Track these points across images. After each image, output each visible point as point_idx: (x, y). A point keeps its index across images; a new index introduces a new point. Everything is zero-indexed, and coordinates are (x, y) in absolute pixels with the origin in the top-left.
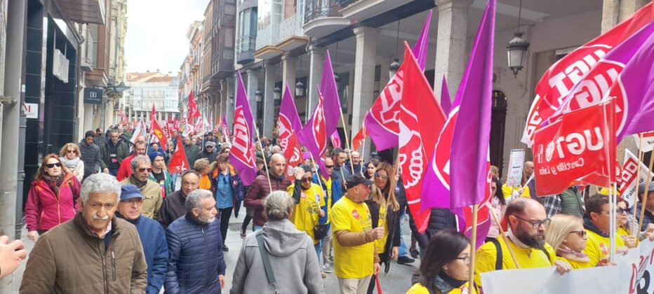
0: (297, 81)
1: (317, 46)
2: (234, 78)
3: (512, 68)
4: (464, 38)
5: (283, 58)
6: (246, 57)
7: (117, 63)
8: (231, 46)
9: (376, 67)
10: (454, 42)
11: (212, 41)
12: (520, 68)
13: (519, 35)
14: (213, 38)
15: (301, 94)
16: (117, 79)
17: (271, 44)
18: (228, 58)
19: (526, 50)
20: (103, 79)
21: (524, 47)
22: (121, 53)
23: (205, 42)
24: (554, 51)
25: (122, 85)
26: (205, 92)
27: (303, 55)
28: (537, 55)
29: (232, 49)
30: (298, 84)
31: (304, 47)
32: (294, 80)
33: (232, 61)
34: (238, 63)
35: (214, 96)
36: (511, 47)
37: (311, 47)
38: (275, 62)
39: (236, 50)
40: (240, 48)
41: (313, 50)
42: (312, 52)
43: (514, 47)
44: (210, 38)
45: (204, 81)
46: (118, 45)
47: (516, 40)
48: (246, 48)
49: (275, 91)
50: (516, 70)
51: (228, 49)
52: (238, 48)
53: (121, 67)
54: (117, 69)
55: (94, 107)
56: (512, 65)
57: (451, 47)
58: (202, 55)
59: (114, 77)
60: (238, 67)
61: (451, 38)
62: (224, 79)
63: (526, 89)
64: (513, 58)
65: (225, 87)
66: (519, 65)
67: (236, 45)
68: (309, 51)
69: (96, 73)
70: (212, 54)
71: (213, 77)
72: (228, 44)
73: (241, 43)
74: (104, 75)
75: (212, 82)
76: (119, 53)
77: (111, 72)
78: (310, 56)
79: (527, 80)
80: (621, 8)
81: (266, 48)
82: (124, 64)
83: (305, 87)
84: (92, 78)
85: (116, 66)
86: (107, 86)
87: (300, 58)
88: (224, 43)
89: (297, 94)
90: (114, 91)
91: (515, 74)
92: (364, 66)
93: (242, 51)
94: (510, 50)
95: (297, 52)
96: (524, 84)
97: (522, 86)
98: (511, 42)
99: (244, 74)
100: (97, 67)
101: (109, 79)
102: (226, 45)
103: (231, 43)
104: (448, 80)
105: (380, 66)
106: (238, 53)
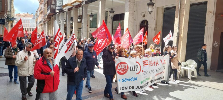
1: (85, 4)
3: (149, 12)
5: (73, 8)
6: (60, 8)
7: (11, 10)
10: (131, 3)
11: (47, 2)
12: (152, 12)
15: (80, 21)
16: (11, 16)
17: (69, 3)
18: (53, 8)
19: (153, 6)
20: (5, 16)
22: (12, 6)
23: (45, 2)
24: (163, 7)
25: (13, 18)
26: (45, 21)
28: (158, 8)
29: (55, 5)
31: (80, 4)
32: (77, 16)
33: (55, 9)
37: (83, 4)
40: (57, 4)
42: (83, 6)
45: (45, 16)
46: (11, 3)
47: (150, 2)
48: (60, 5)
49: (71, 20)
50: (150, 12)
51: (53, 5)
53: (13, 11)
54: (11, 12)
55: (2, 26)
56: (149, 11)
58: (44, 7)
59: (10, 15)
60: (57, 11)
64: (149, 9)
66: (151, 10)
67: (56, 3)
69: (2, 13)
70: (47, 7)
71: (48, 15)
74: (5, 14)
75: (47, 17)
77: (8, 13)
79: (154, 16)
81: (67, 5)
85: (11, 11)
87: (79, 8)
89: (79, 21)
90: (10, 19)
91: (150, 13)
92: (101, 11)
95: (78, 6)
97: (153, 18)
100: (2, 11)
101: (7, 16)
102: (52, 3)
103: (54, 3)
104: (129, 16)
105: (107, 12)
106: (57, 6)
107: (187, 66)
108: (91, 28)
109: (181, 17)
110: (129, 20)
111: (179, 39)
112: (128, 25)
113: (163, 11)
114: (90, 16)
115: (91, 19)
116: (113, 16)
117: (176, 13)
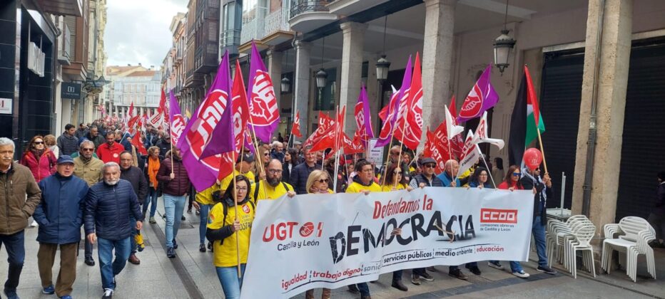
0: (283, 77)
1: (304, 41)
3: (498, 66)
4: (451, 35)
5: (269, 53)
6: (230, 51)
7: (97, 56)
8: (215, 40)
9: (364, 63)
10: (441, 39)
11: (196, 34)
12: (506, 66)
13: (506, 32)
14: (196, 32)
15: (287, 90)
16: (96, 73)
17: (255, 39)
18: (212, 52)
19: (513, 47)
20: (81, 74)
21: (511, 44)
22: (101, 46)
23: (189, 35)
24: (541, 48)
25: (102, 79)
26: (188, 87)
27: (289, 50)
28: (524, 52)
29: (217, 43)
30: (284, 79)
31: (290, 42)
32: (280, 75)
33: (217, 54)
35: (197, 91)
36: (498, 44)
37: (297, 42)
39: (220, 44)
40: (225, 40)
41: (299, 45)
42: (298, 47)
43: (500, 44)
44: (194, 32)
45: (188, 75)
46: (97, 38)
47: (502, 37)
48: (231, 42)
50: (502, 67)
51: (212, 43)
52: (222, 43)
53: (101, 60)
54: (96, 62)
55: (72, 102)
56: (498, 63)
57: (438, 43)
58: (185, 48)
59: (94, 71)
61: (438, 35)
62: (208, 74)
63: (513, 87)
64: (499, 56)
65: (209, 82)
66: (505, 62)
67: (220, 39)
68: (295, 46)
69: (74, 66)
70: (196, 48)
71: (197, 72)
72: (212, 37)
73: (225, 37)
74: (83, 69)
75: (195, 77)
76: (99, 46)
77: (90, 66)
78: (296, 52)
79: (513, 77)
80: (606, 6)
81: (252, 43)
82: (103, 57)
83: (291, 84)
84: (69, 72)
85: (95, 59)
86: (85, 80)
87: (286, 54)
88: (208, 37)
89: (283, 90)
90: (93, 86)
91: (502, 71)
92: (351, 61)
93: (226, 46)
94: (496, 48)
95: (282, 47)
96: (511, 82)
97: (508, 83)
98: (498, 39)
100: (75, 60)
101: (88, 74)
102: (210, 39)
103: (215, 36)
104: (435, 77)
105: (367, 62)
106: (222, 48)
107: (620, 237)
108: (316, 109)
109: (601, 85)
110: (434, 90)
111: (596, 151)
112: (433, 103)
113: (542, 62)
114: (320, 76)
115: (320, 83)
116: (385, 77)
117: (584, 70)
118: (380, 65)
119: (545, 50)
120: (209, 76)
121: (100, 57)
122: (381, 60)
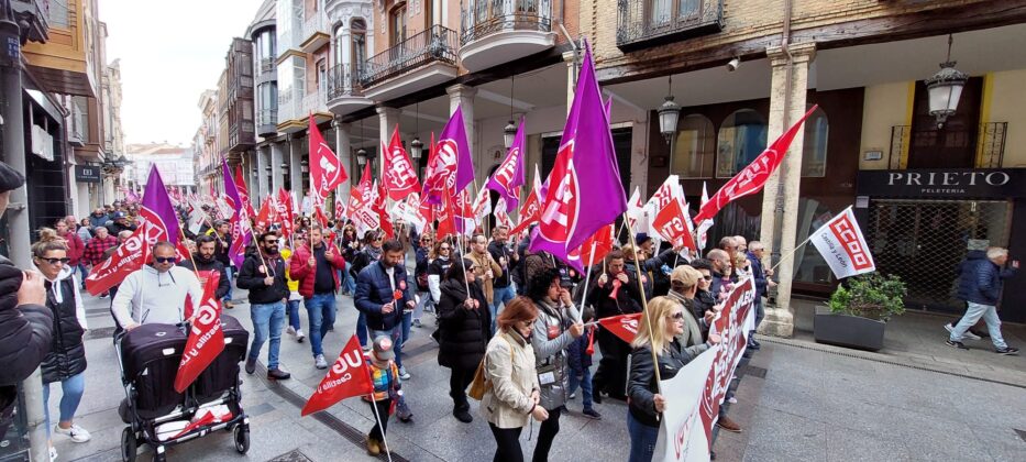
1: (343, 122)
2: (256, 151)
6: (267, 130)
7: (114, 135)
8: (250, 118)
11: (229, 112)
13: (512, 123)
14: (229, 110)
16: (115, 153)
17: (294, 119)
18: (248, 131)
20: (98, 154)
21: (514, 132)
22: (118, 123)
23: (221, 112)
24: (540, 134)
25: (122, 159)
26: (225, 165)
27: (329, 130)
28: (529, 136)
29: (252, 122)
31: (329, 122)
33: (253, 133)
34: (260, 136)
37: (336, 124)
38: (300, 135)
39: (256, 124)
40: (261, 118)
41: (338, 126)
42: (337, 128)
43: (508, 132)
44: (226, 109)
45: (222, 152)
46: (113, 116)
47: (510, 126)
48: (268, 120)
49: (303, 165)
51: (247, 121)
52: (258, 121)
53: (119, 139)
54: (114, 142)
55: (89, 185)
56: (508, 146)
58: (219, 126)
59: (112, 151)
60: (259, 140)
62: (245, 151)
64: (508, 141)
65: (247, 160)
67: (256, 118)
68: (335, 127)
69: (89, 148)
70: (230, 126)
71: (233, 150)
72: (247, 116)
73: (261, 116)
74: (100, 150)
75: (231, 155)
76: (115, 124)
77: (107, 145)
78: (336, 131)
81: (289, 123)
82: (122, 135)
84: (83, 154)
85: (113, 138)
86: (103, 161)
87: (326, 132)
88: (242, 115)
90: (114, 166)
93: (263, 125)
94: (506, 135)
98: (506, 128)
99: (266, 149)
100: (90, 142)
101: (106, 154)
102: (245, 118)
106: (259, 126)
113: (542, 145)
114: (361, 155)
116: (420, 156)
118: (414, 146)
119: (544, 136)
120: (246, 154)
121: (118, 135)
122: (415, 141)
